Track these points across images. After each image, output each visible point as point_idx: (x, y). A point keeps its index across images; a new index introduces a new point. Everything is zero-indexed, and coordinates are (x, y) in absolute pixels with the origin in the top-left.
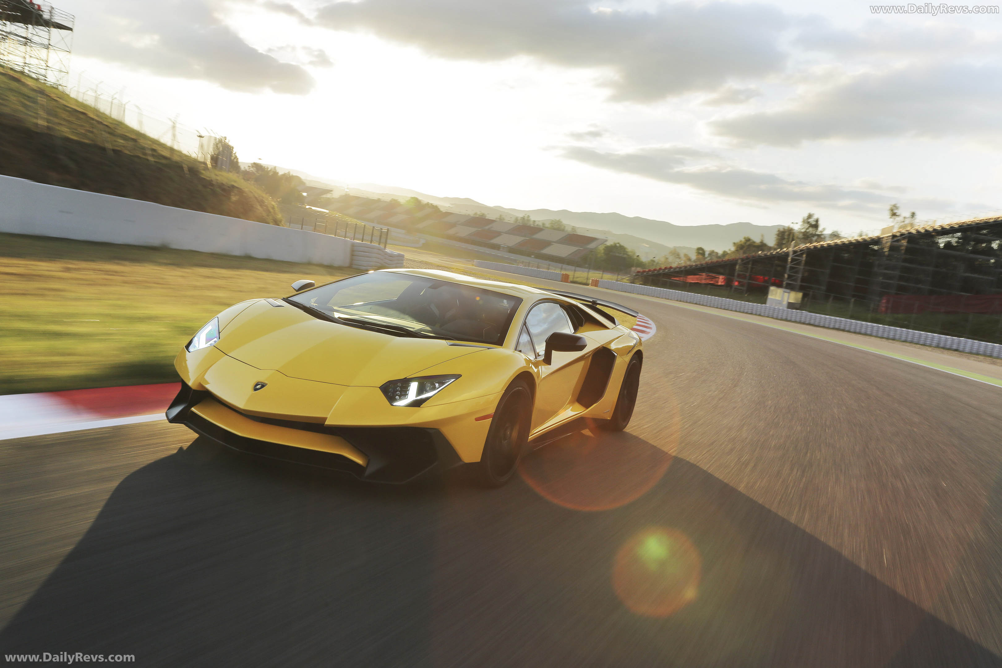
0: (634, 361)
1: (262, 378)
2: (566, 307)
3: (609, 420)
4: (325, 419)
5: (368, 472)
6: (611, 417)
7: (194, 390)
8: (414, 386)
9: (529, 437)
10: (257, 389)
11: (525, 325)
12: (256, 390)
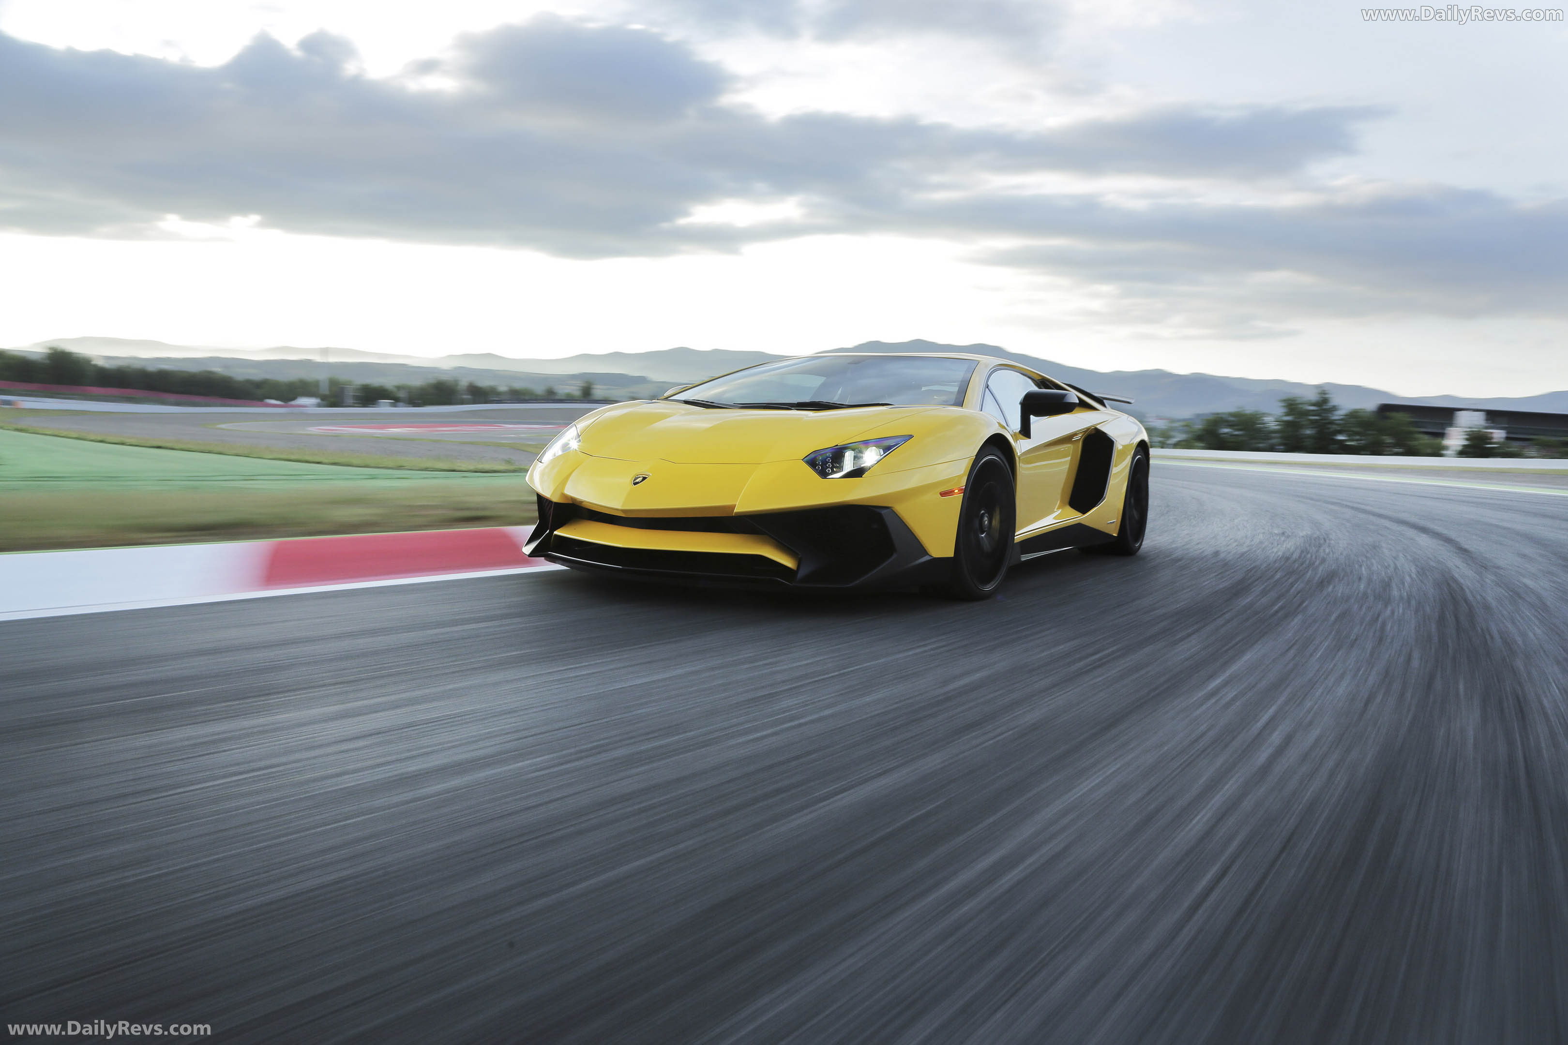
0: (1138, 456)
1: (642, 470)
2: (1037, 381)
3: (1115, 536)
4: (734, 507)
5: (800, 575)
6: (1117, 532)
7: (556, 503)
8: (849, 456)
9: (1015, 536)
10: (638, 483)
11: (987, 387)
12: (635, 484)
